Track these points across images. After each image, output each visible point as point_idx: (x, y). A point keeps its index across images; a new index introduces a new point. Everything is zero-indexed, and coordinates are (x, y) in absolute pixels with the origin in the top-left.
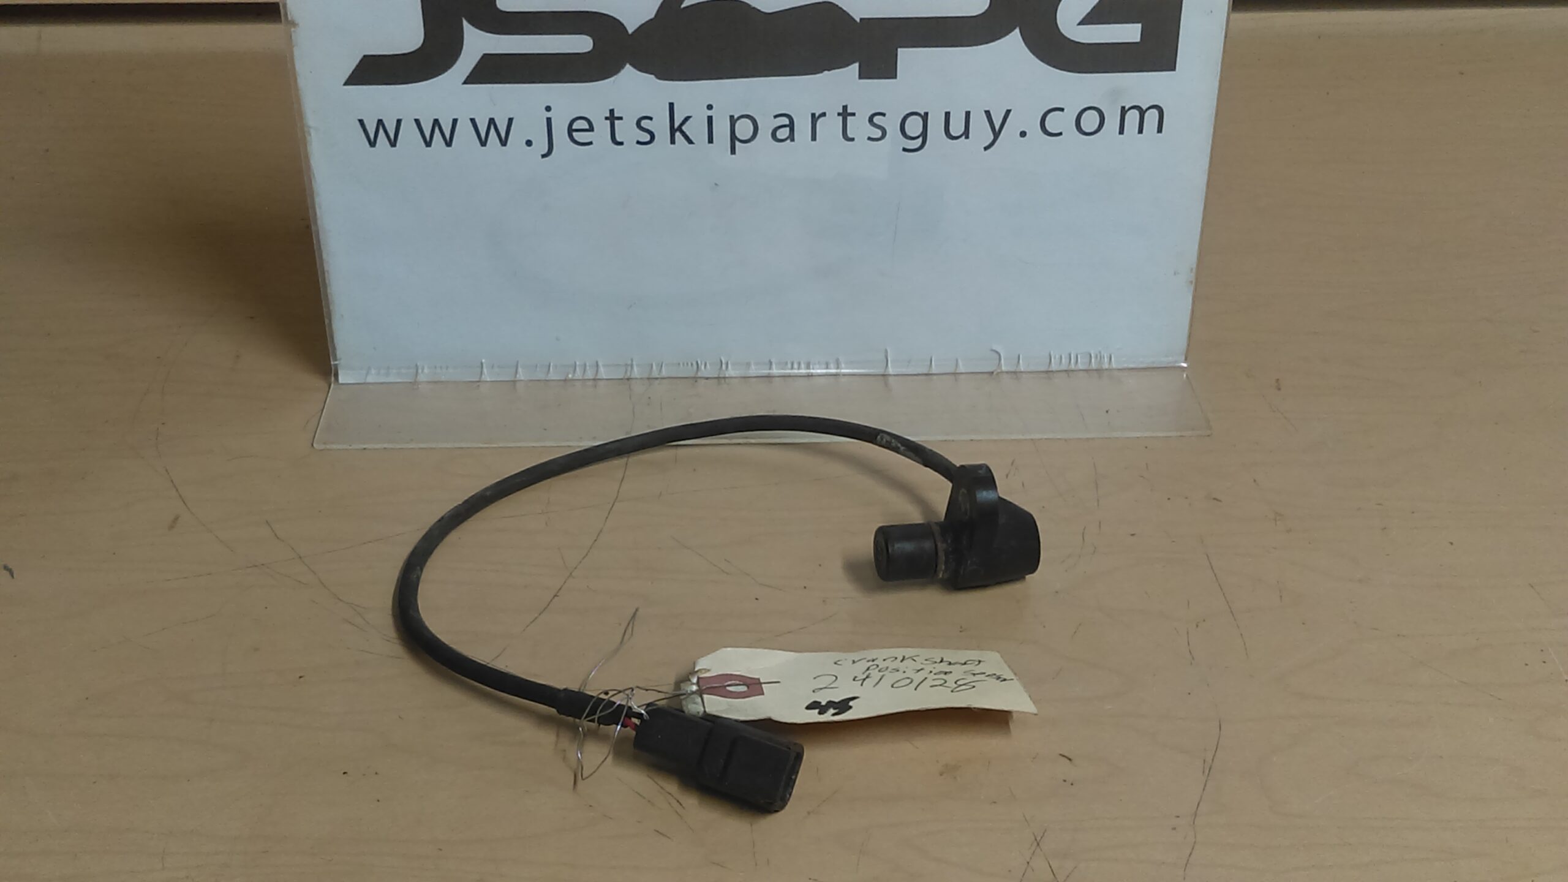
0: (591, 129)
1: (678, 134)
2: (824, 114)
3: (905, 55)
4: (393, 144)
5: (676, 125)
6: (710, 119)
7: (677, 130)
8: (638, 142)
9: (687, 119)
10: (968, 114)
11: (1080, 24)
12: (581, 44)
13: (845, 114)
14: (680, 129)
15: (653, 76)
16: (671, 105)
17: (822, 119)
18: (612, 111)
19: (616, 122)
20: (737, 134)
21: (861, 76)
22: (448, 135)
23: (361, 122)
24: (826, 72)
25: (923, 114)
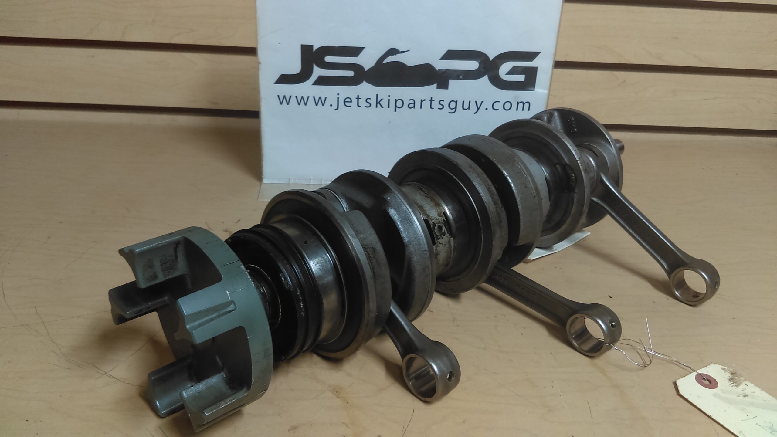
0: (351, 102)
1: (378, 105)
2: (424, 100)
3: (451, 82)
4: (288, 104)
5: (378, 101)
6: (389, 100)
7: (378, 103)
8: (366, 107)
9: (382, 99)
10: (470, 102)
11: (507, 74)
12: (350, 73)
13: (431, 100)
14: (379, 103)
15: (371, 85)
16: (377, 95)
17: (424, 101)
18: (358, 96)
19: (359, 100)
20: (398, 105)
21: (438, 88)
22: (306, 101)
23: (278, 96)
24: (426, 86)
25: (456, 101)
